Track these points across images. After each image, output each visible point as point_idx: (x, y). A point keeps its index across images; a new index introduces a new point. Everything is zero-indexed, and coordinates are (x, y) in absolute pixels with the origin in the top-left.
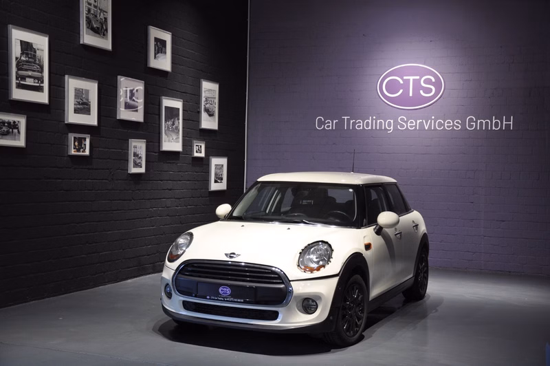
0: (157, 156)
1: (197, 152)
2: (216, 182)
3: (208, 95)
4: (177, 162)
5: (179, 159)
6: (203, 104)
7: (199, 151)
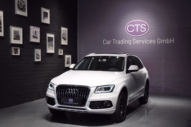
0: (45, 55)
1: (60, 53)
2: (67, 64)
3: (64, 32)
4: (52, 57)
5: (53, 56)
6: (62, 36)
7: (61, 53)
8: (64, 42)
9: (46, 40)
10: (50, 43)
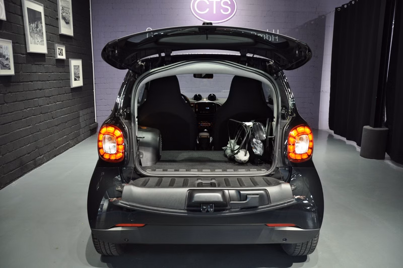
0: (25, 58)
1: (59, 55)
2: (75, 80)
3: (64, 5)
4: (43, 63)
5: (45, 61)
6: (60, 11)
7: (61, 54)
8: (67, 30)
9: (22, 16)
10: (33, 25)
